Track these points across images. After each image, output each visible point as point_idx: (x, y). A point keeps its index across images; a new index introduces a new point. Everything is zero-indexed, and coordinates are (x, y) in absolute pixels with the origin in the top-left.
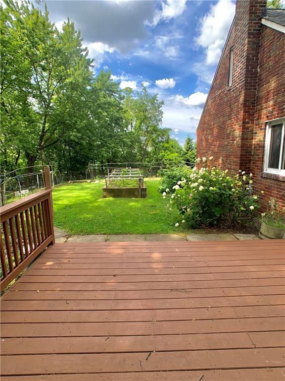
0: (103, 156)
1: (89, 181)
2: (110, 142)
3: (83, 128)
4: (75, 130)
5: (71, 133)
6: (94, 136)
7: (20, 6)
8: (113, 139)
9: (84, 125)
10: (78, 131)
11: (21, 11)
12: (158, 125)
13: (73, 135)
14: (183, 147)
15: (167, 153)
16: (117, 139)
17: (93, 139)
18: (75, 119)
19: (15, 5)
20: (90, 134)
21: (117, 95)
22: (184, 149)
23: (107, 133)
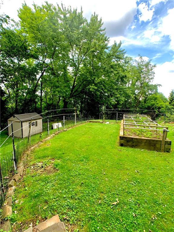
0: (111, 103)
1: (101, 121)
2: (116, 93)
3: (98, 83)
4: (93, 84)
5: (91, 87)
6: (106, 89)
7: (67, 9)
8: (118, 91)
9: (100, 81)
10: (96, 85)
11: (67, 12)
12: (150, 82)
13: (92, 87)
14: (168, 98)
15: (156, 102)
16: (121, 91)
17: (105, 91)
18: (94, 77)
19: (64, 9)
20: (103, 87)
21: (123, 61)
22: (168, 100)
23: (115, 87)
